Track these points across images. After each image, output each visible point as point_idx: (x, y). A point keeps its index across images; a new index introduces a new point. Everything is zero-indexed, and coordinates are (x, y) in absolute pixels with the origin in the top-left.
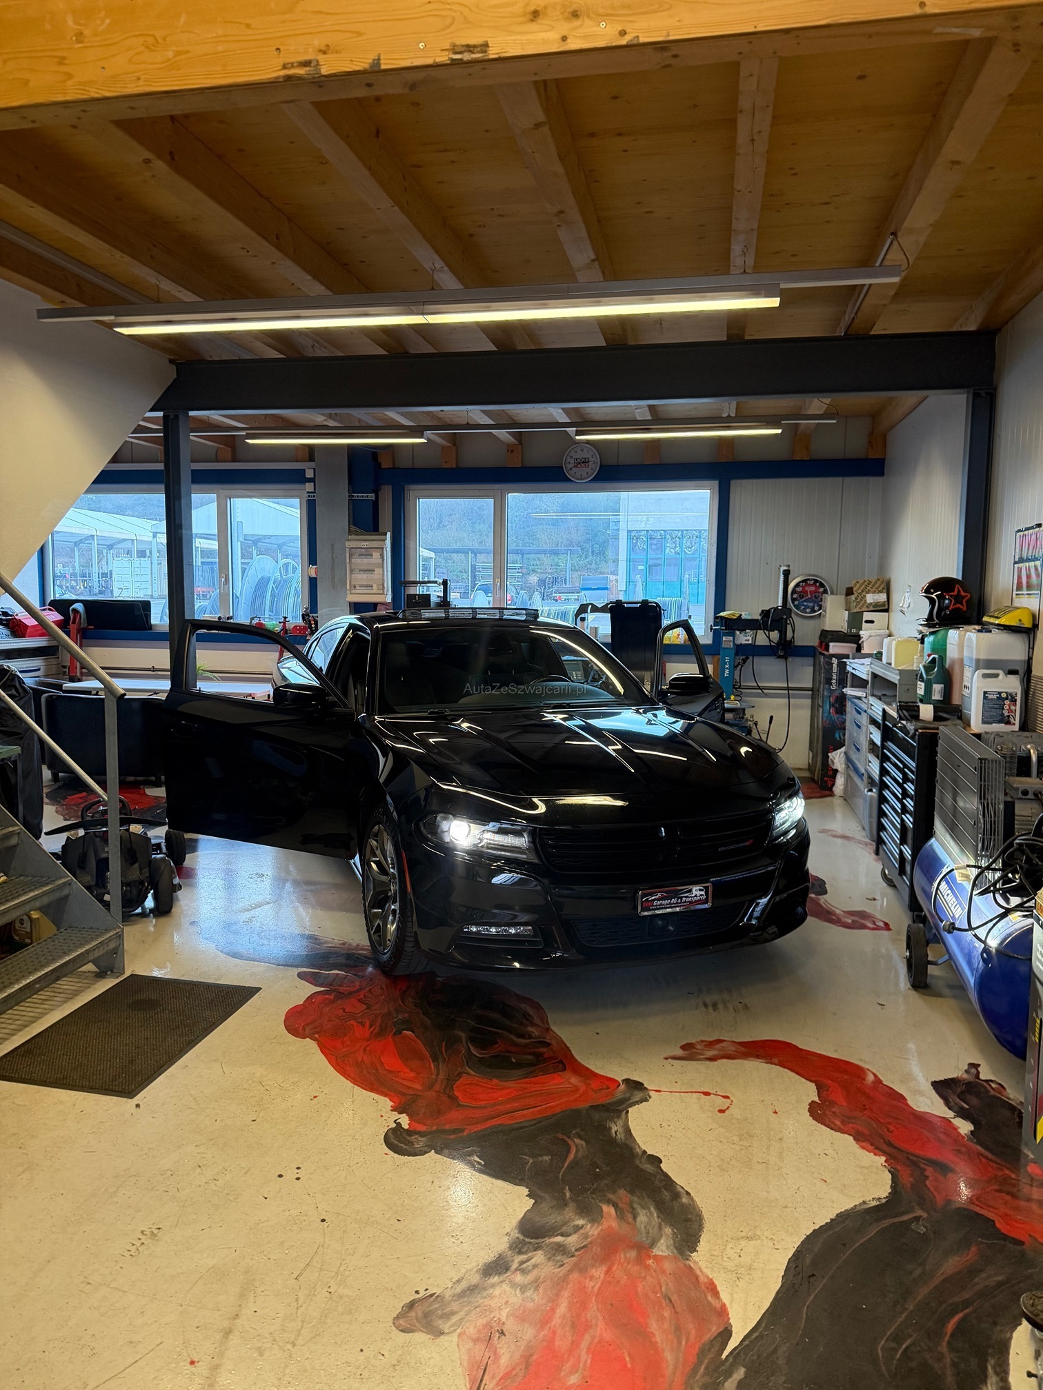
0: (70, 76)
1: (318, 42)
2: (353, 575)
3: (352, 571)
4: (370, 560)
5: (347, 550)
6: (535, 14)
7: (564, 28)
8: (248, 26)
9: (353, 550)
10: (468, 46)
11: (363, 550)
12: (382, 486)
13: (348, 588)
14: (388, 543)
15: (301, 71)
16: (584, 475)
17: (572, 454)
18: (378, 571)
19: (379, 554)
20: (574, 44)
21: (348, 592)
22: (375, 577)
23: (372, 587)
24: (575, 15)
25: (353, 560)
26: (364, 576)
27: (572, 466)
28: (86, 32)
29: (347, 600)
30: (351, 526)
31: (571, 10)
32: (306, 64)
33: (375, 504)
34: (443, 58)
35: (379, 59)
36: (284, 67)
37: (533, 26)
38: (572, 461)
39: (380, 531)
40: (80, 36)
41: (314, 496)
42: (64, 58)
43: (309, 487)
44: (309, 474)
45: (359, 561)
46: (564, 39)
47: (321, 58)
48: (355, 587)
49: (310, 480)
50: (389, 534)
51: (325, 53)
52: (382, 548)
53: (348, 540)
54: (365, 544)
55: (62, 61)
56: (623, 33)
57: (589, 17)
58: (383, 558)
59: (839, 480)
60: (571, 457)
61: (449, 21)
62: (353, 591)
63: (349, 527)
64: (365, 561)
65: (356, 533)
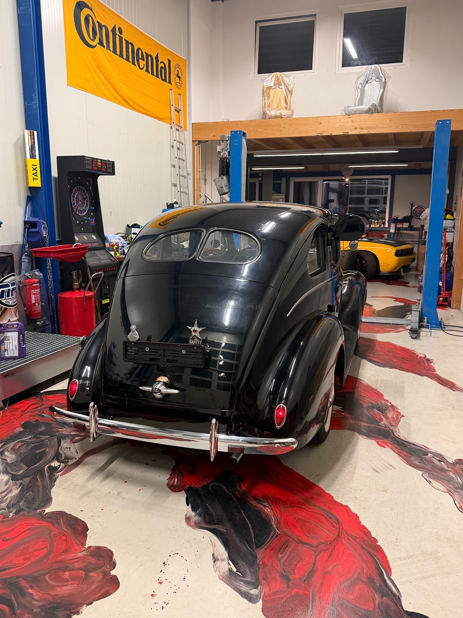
1: (323, 130)
6: (356, 128)
7: (360, 130)
8: (312, 127)
9: (274, 199)
10: (345, 132)
11: (277, 199)
12: (283, 178)
14: (285, 196)
15: (320, 135)
16: (348, 174)
20: (361, 133)
24: (362, 129)
27: (345, 171)
28: (285, 127)
32: (321, 133)
34: (342, 134)
35: (332, 134)
36: (317, 134)
37: (355, 130)
40: (284, 127)
41: (262, 182)
43: (260, 179)
44: (260, 175)
49: (260, 177)
51: (323, 132)
52: (283, 198)
53: (273, 195)
54: (278, 197)
55: (281, 131)
56: (369, 132)
57: (364, 129)
60: (344, 169)
61: (343, 129)
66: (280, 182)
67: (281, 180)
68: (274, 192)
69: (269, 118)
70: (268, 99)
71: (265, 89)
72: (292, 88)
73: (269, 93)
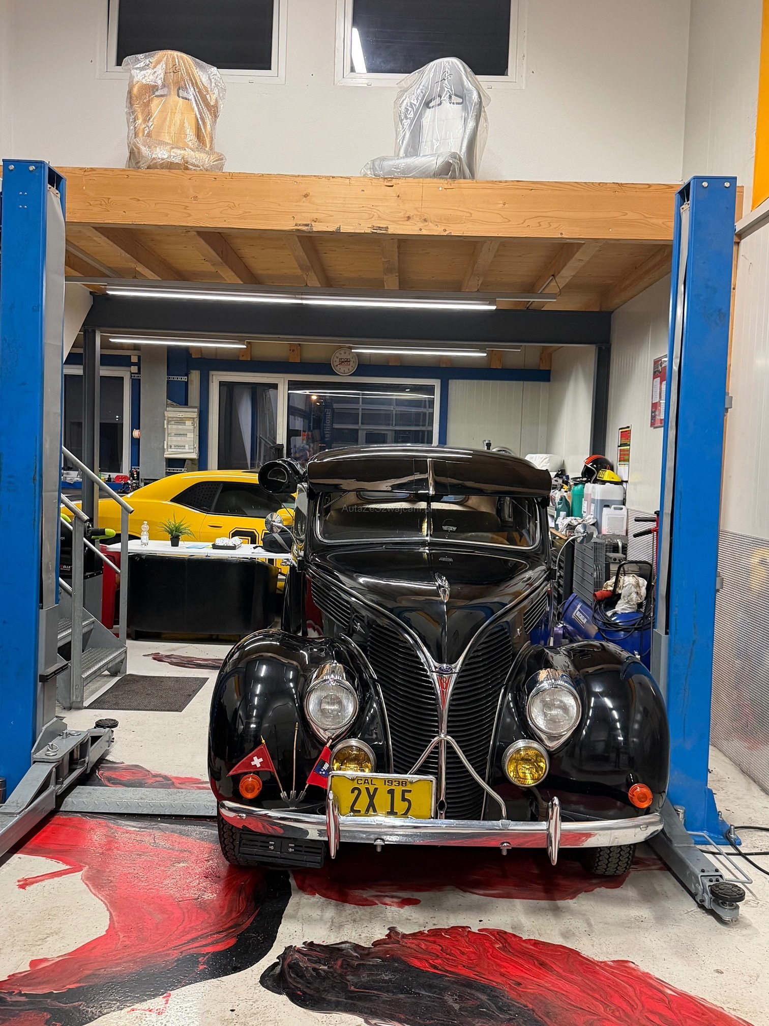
0: (190, 215)
1: (312, 217)
2: (169, 438)
3: (168, 434)
4: (184, 426)
5: (166, 418)
6: (409, 218)
7: (421, 225)
8: (279, 205)
9: (170, 419)
10: (379, 227)
11: (179, 419)
12: (192, 371)
13: (165, 447)
14: (196, 414)
15: (304, 228)
16: (347, 371)
17: (338, 355)
18: (189, 435)
19: (191, 422)
20: (424, 232)
21: (166, 451)
22: (188, 439)
23: (184, 447)
24: (425, 220)
25: (169, 426)
26: (179, 439)
27: (338, 363)
28: (199, 197)
29: (165, 456)
31: (424, 218)
32: (307, 225)
33: (187, 383)
34: (369, 231)
35: (340, 228)
36: (296, 225)
37: (408, 223)
38: (338, 360)
39: (189, 405)
40: (196, 198)
41: (138, 377)
42: (187, 207)
43: (134, 369)
44: (134, 359)
45: (174, 427)
46: (421, 230)
47: (313, 223)
48: (171, 446)
49: (134, 364)
50: (198, 407)
51: (315, 222)
52: (193, 418)
53: (166, 411)
54: (181, 415)
56: (445, 230)
57: (431, 222)
58: (194, 425)
59: (521, 383)
60: (337, 357)
61: (371, 216)
62: (170, 450)
64: (180, 427)
65: (172, 406)
66: (184, 379)
67: (187, 375)
68: (169, 402)
69: (148, 168)
70: (146, 120)
71: (135, 90)
72: (216, 100)
73: (147, 105)
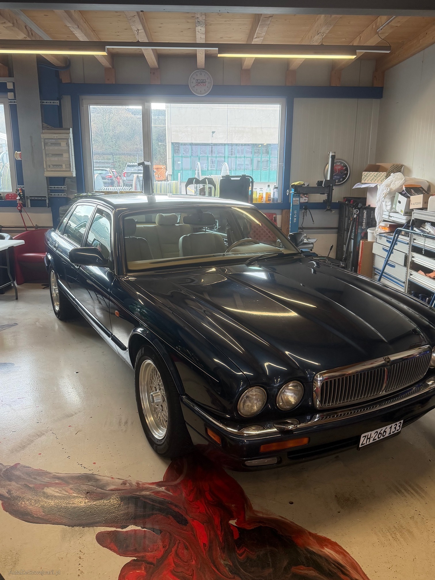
2: (48, 159)
3: (46, 155)
4: (60, 147)
5: (42, 140)
9: (46, 141)
11: (54, 141)
12: (63, 96)
13: (45, 167)
14: (71, 135)
16: (203, 91)
17: (195, 76)
18: (65, 155)
19: (66, 143)
21: (45, 170)
22: (64, 159)
23: (62, 166)
25: (47, 148)
26: (56, 159)
27: (195, 85)
29: (45, 175)
30: (44, 124)
33: (59, 108)
38: (194, 81)
39: (63, 127)
41: (15, 102)
43: (10, 95)
44: (10, 86)
45: (51, 148)
48: (49, 166)
49: (11, 91)
50: (71, 129)
52: (68, 139)
53: (42, 133)
54: (55, 136)
58: (68, 146)
59: (356, 100)
60: (194, 79)
62: (49, 169)
63: (42, 124)
64: (56, 148)
65: (48, 129)
66: (57, 103)
67: (59, 99)
68: (45, 125)
